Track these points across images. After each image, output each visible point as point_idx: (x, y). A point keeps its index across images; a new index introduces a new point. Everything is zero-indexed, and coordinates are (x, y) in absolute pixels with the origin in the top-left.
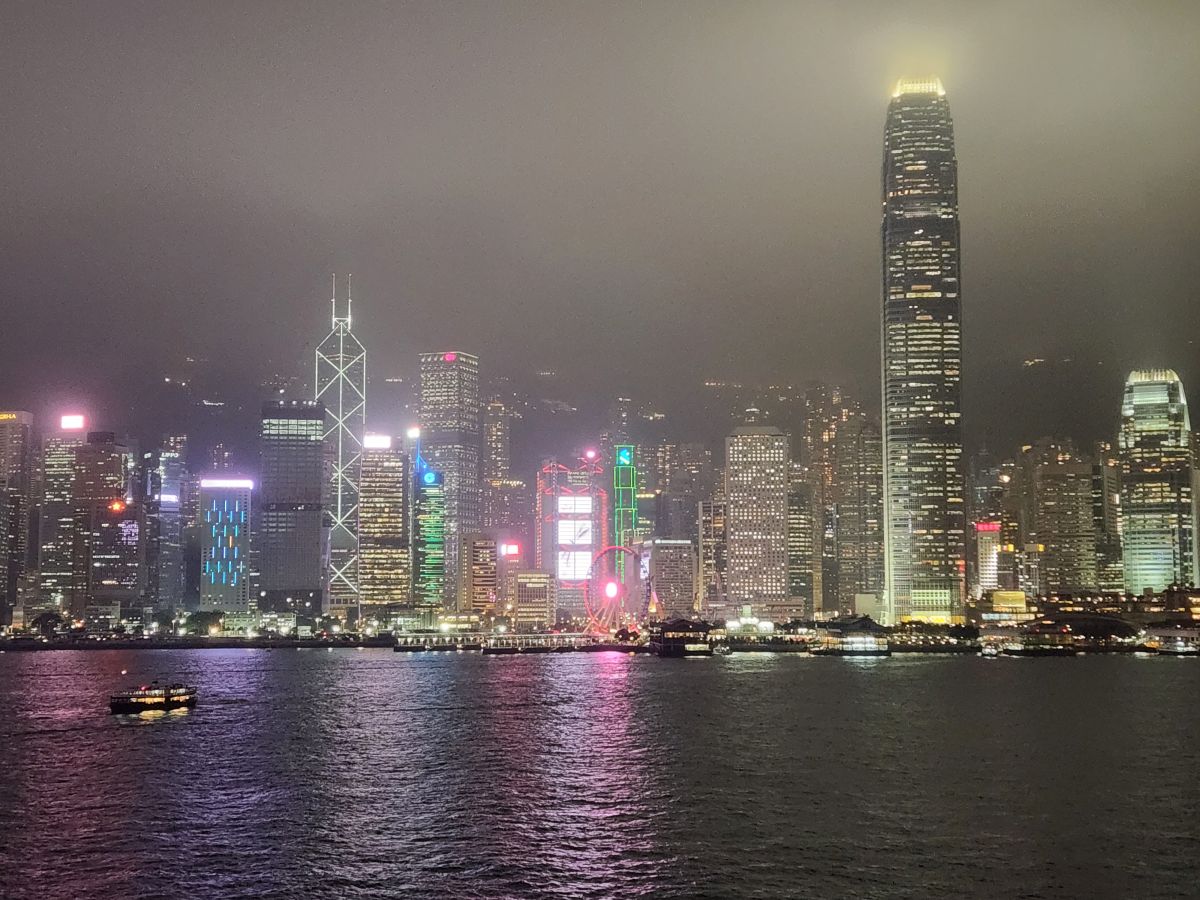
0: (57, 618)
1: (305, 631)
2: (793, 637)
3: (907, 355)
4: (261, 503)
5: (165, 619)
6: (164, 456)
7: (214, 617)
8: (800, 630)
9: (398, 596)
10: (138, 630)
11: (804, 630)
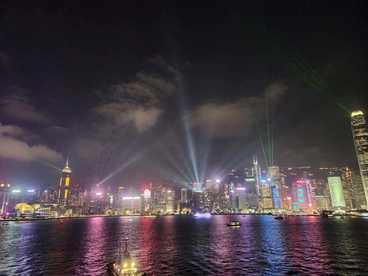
0: (219, 210)
1: (257, 212)
2: (350, 213)
3: (364, 160)
4: (247, 192)
5: (234, 210)
6: (231, 185)
7: (241, 210)
8: (351, 212)
9: (271, 206)
10: (231, 212)
11: (352, 212)
